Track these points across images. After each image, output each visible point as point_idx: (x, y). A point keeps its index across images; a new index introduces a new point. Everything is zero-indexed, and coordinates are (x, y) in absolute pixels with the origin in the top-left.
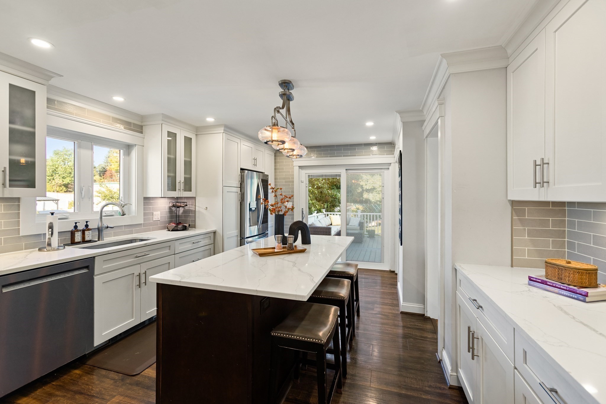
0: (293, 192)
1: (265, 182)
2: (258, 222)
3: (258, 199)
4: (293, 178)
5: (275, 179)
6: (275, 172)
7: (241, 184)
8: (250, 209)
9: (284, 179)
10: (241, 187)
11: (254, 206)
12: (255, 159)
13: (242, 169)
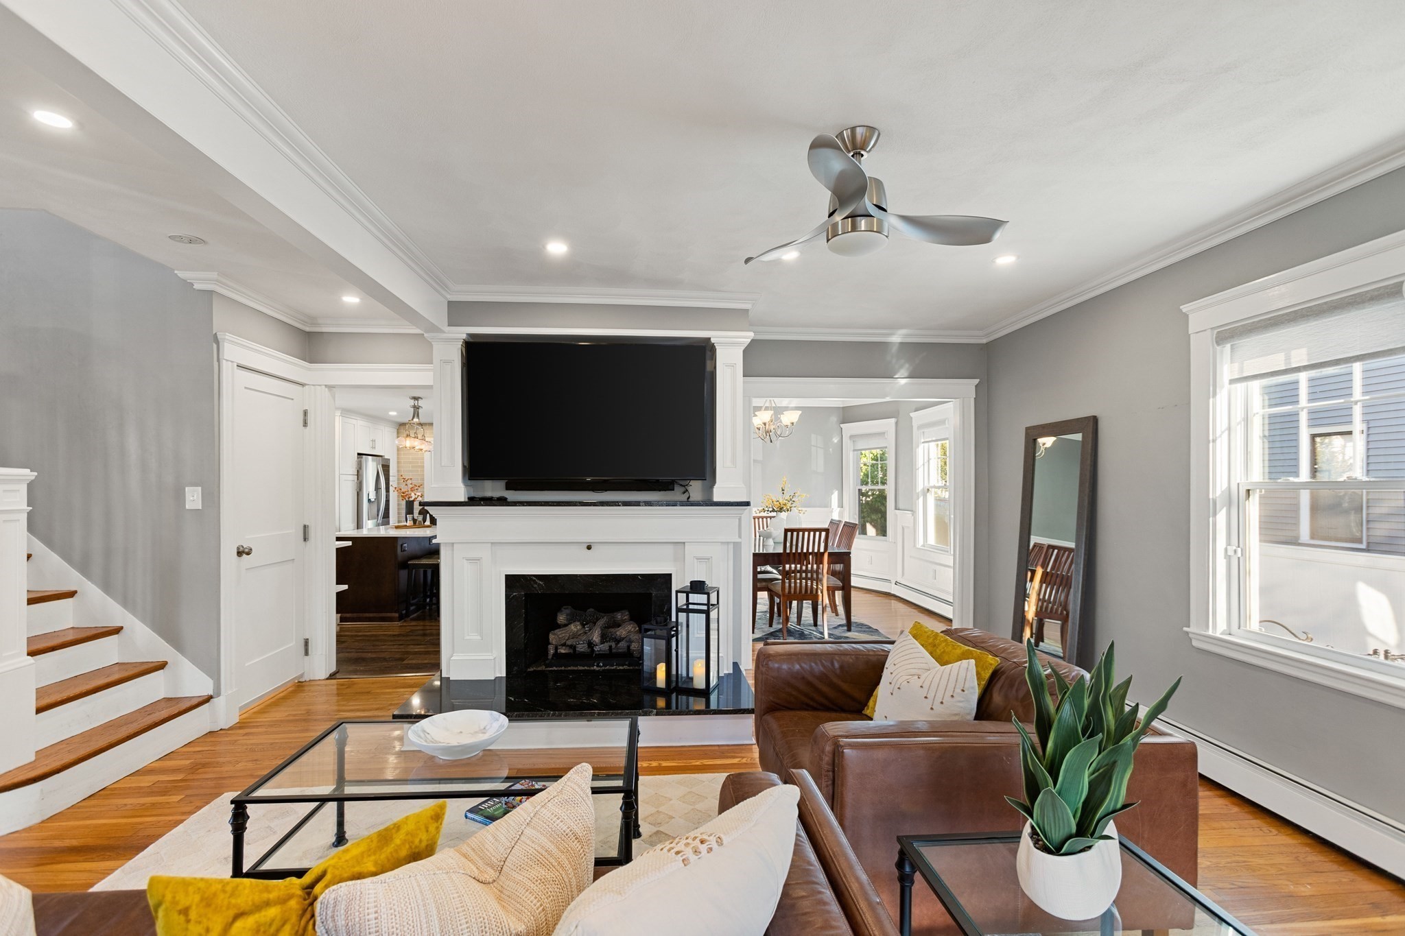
0: (423, 479)
1: (386, 468)
2: (378, 515)
3: (377, 488)
4: (423, 462)
5: (398, 462)
6: (398, 454)
7: (358, 471)
8: (369, 500)
9: (410, 463)
10: (358, 475)
11: (372, 497)
12: (373, 441)
13: (359, 454)
